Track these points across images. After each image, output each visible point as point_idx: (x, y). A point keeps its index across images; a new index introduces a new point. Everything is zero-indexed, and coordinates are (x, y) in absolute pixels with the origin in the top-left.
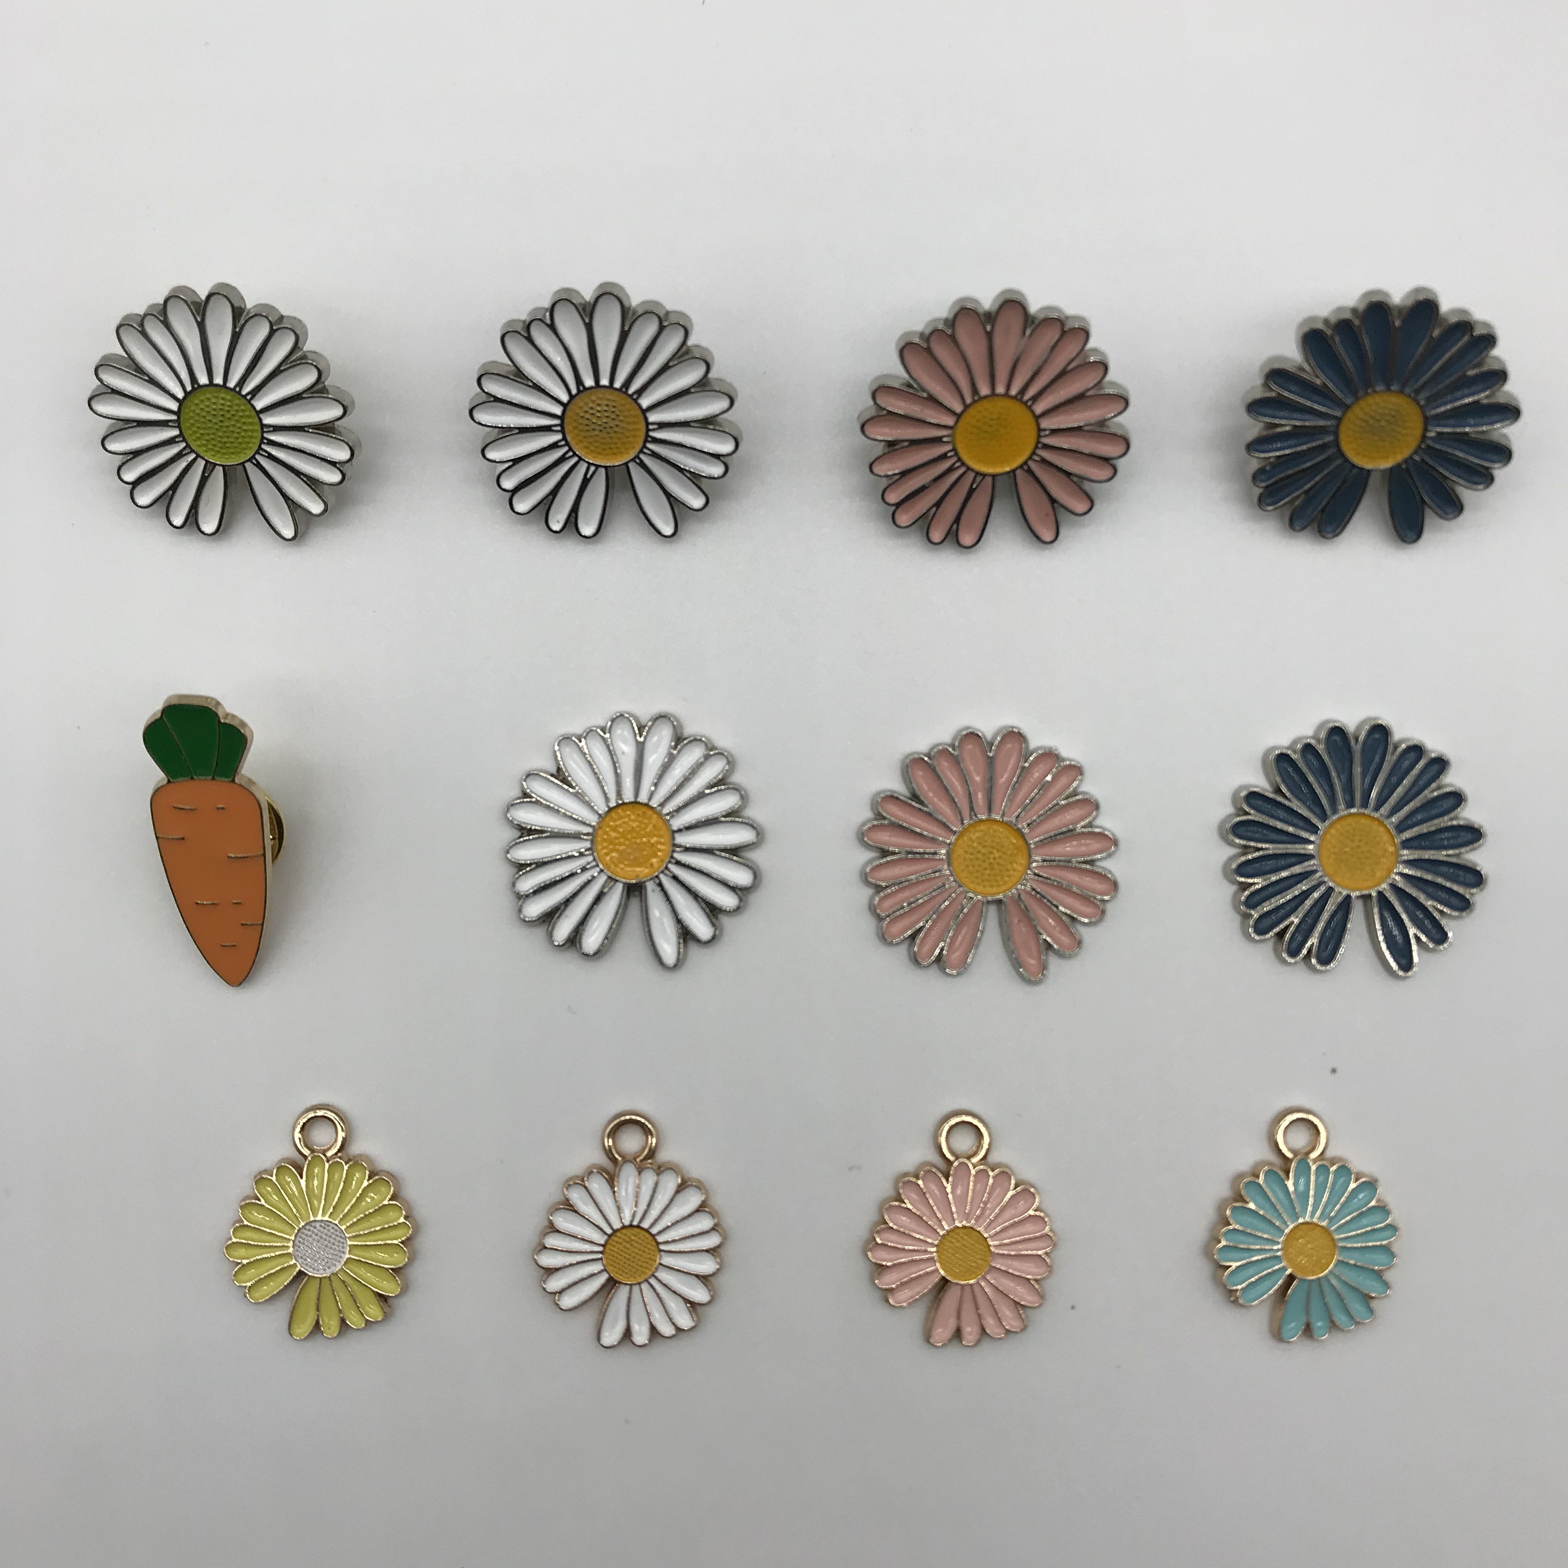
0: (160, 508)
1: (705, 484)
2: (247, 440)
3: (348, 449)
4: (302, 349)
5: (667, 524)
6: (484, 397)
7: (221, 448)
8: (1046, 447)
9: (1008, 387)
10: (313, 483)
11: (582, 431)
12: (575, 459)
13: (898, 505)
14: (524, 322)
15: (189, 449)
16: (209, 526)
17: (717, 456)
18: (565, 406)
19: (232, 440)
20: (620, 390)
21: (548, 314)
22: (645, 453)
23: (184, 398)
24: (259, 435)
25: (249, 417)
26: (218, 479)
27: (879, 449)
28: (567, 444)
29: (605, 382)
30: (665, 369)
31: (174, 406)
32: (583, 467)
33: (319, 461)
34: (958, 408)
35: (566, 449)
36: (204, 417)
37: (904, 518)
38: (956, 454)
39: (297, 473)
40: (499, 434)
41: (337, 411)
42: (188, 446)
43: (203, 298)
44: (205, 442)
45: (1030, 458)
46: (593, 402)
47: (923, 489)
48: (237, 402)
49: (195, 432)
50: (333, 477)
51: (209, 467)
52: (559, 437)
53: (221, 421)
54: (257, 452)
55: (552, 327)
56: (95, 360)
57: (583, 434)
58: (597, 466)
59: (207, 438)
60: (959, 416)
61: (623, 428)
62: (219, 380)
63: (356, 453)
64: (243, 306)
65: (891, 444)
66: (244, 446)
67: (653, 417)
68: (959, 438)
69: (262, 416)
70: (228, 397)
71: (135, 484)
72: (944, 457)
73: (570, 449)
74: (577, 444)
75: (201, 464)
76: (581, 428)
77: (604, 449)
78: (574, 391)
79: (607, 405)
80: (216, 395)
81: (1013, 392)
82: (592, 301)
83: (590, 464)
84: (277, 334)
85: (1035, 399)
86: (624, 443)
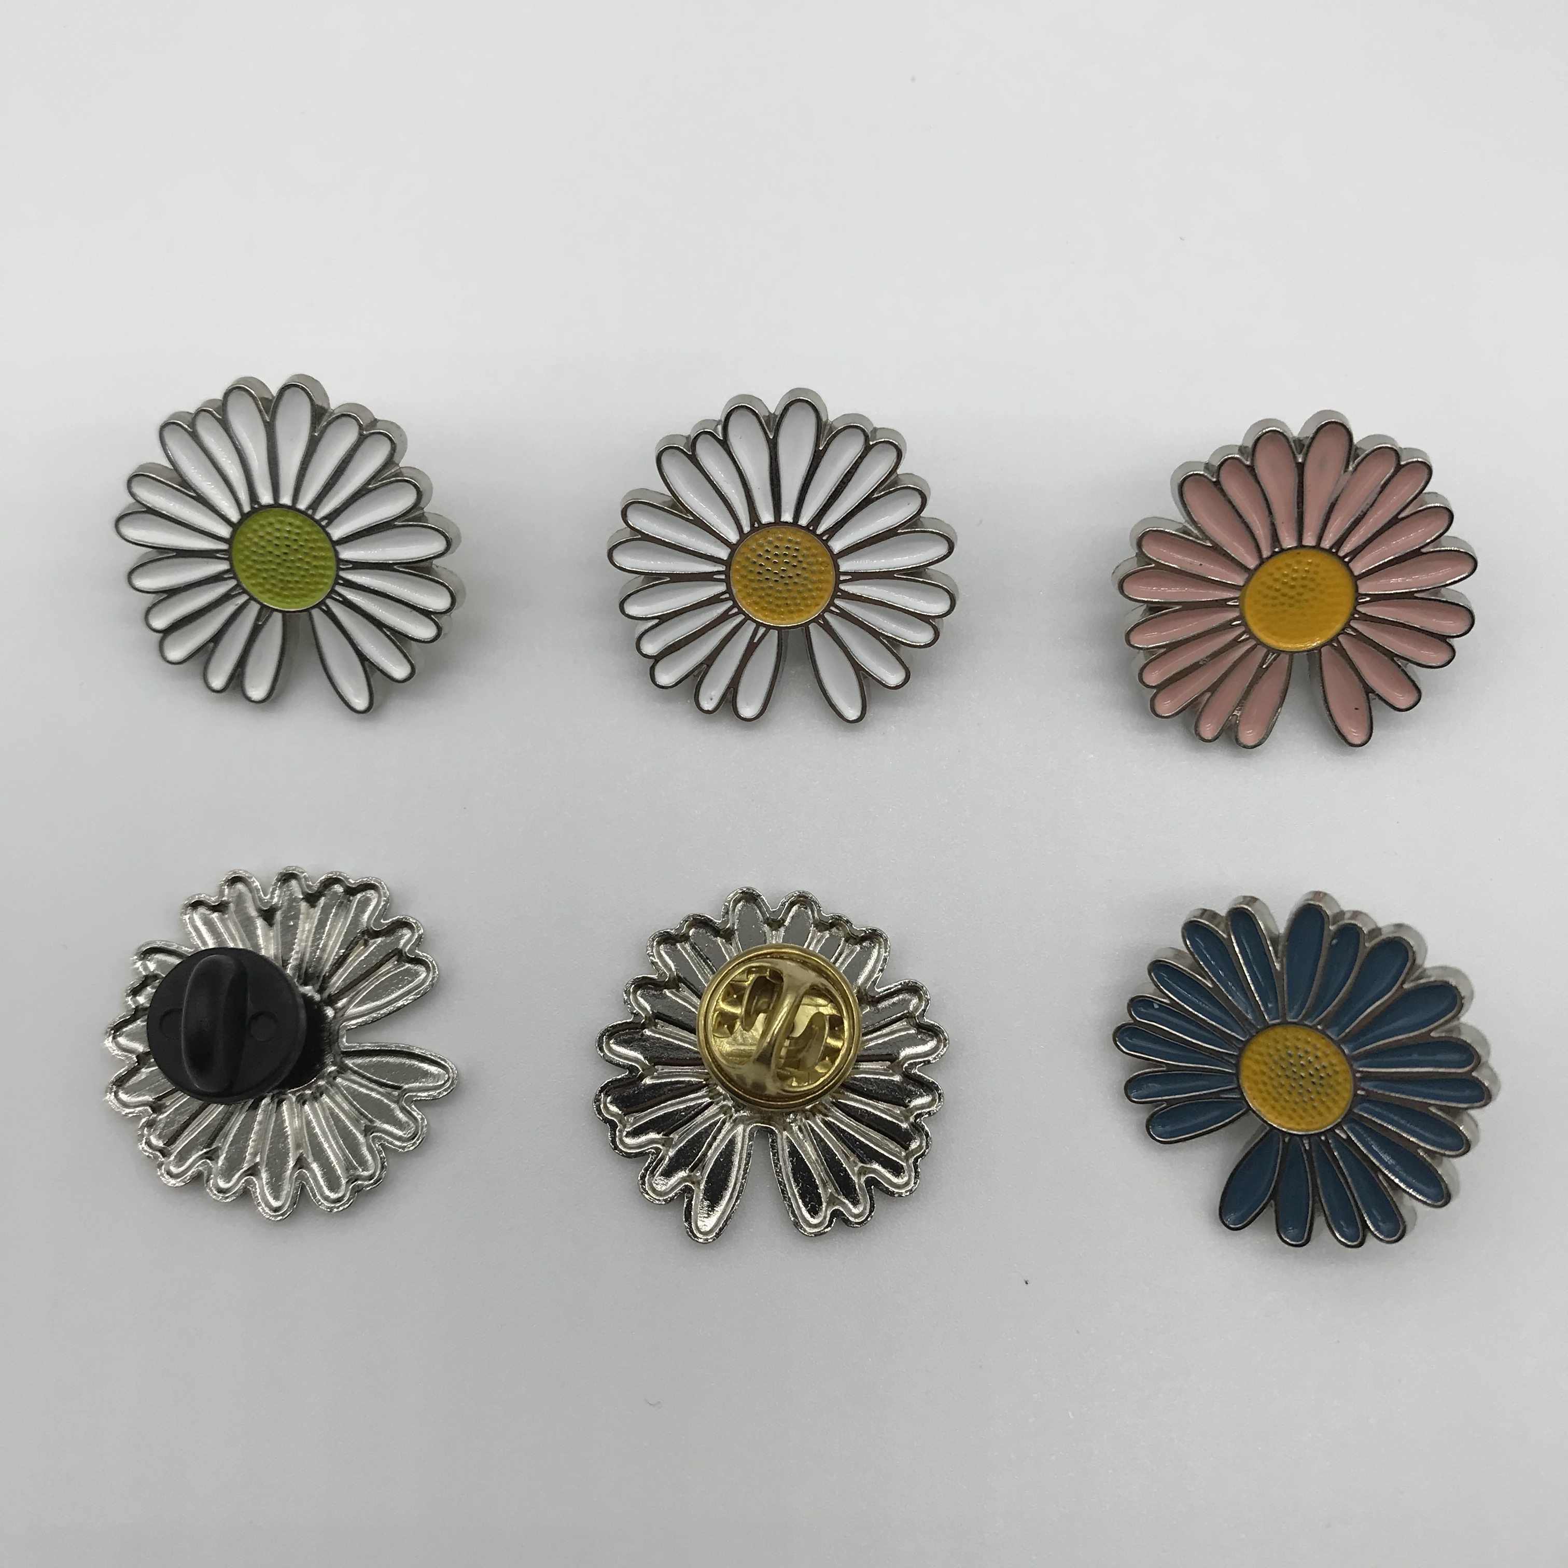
0: (194, 667)
1: (903, 652)
2: (317, 579)
3: (448, 595)
4: (398, 465)
5: (851, 705)
6: (627, 534)
7: (282, 588)
8: (1365, 618)
9: (1320, 538)
10: (398, 639)
11: (751, 581)
12: (741, 618)
13: (1160, 688)
14: (688, 438)
15: (240, 589)
16: (257, 691)
17: (925, 619)
18: (733, 547)
19: (297, 579)
20: (807, 528)
21: (720, 428)
22: (832, 612)
23: (241, 522)
24: (331, 573)
25: (321, 549)
26: (274, 629)
27: (1137, 614)
28: (732, 598)
29: (787, 517)
30: (867, 502)
31: (224, 531)
32: (750, 628)
33: (409, 609)
34: (1251, 562)
35: (730, 603)
36: (263, 547)
37: (1166, 706)
38: (1245, 624)
39: (379, 624)
40: (643, 582)
41: (438, 545)
42: (238, 585)
43: (274, 391)
44: (261, 581)
45: (1343, 632)
46: (770, 543)
47: (1194, 667)
48: (308, 529)
49: (250, 567)
50: (423, 630)
51: (265, 612)
52: (722, 588)
53: (285, 554)
54: (329, 596)
55: (724, 444)
56: (129, 469)
57: (755, 585)
58: (769, 628)
59: (265, 575)
60: (1251, 573)
61: (805, 579)
62: (286, 500)
63: (458, 599)
64: (325, 406)
65: (1154, 609)
66: (312, 587)
67: (846, 565)
68: (1248, 602)
69: (338, 548)
70: (298, 523)
71: (167, 632)
72: (1228, 626)
73: (735, 605)
74: (744, 598)
75: (254, 608)
76: (751, 577)
77: (778, 606)
78: (746, 529)
79: (787, 548)
80: (281, 518)
81: (1326, 544)
82: (778, 413)
83: (759, 625)
84: (368, 442)
85: (1356, 553)
86: (804, 599)
